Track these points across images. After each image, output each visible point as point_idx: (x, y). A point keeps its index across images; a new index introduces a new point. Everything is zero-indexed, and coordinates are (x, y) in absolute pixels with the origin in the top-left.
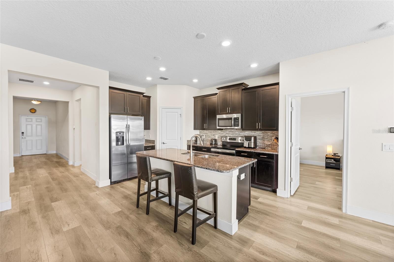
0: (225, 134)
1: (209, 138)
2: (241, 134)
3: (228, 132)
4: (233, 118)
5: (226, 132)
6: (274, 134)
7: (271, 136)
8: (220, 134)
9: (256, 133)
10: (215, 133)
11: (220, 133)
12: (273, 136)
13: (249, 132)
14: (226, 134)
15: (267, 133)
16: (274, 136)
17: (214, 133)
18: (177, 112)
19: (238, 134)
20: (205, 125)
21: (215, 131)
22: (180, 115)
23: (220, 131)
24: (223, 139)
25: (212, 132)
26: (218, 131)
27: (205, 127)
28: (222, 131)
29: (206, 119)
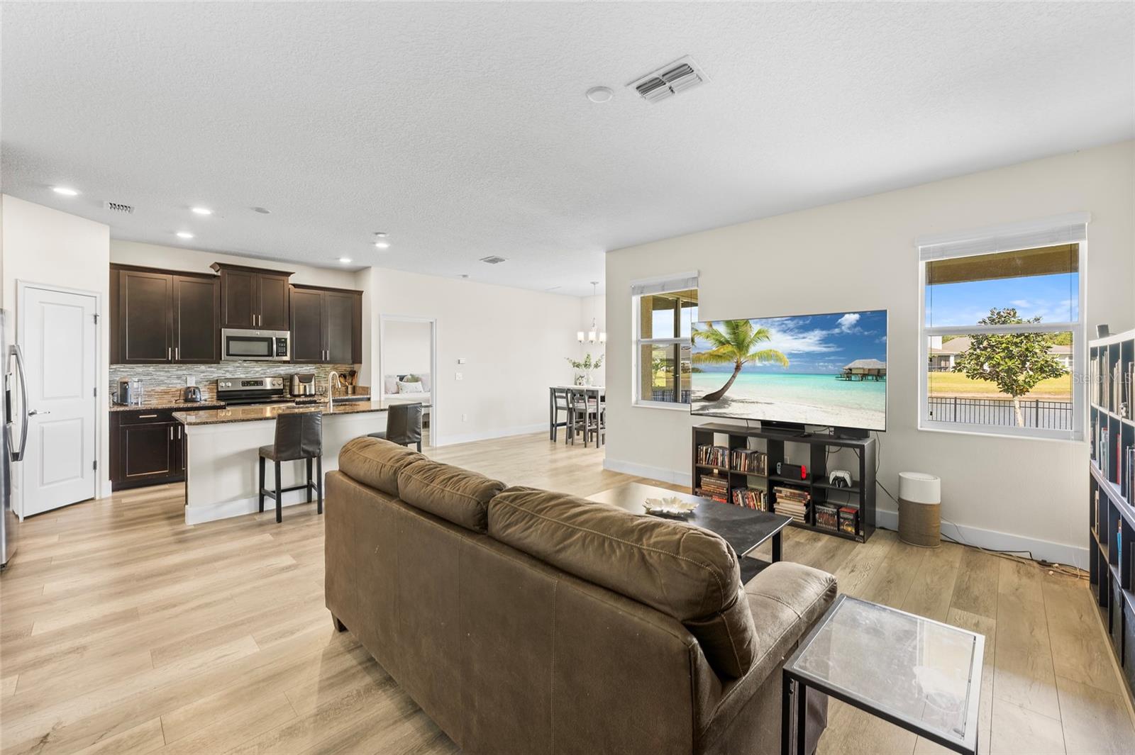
1: (159, 385)
2: (268, 371)
3: (230, 369)
4: (274, 339)
5: (225, 369)
6: (337, 369)
8: (203, 375)
9: (303, 369)
10: (185, 372)
11: (203, 373)
13: (287, 368)
14: (223, 372)
15: (324, 367)
17: (180, 373)
18: (82, 307)
19: (262, 372)
20: (173, 351)
21: (184, 367)
22: (93, 317)
23: (203, 367)
24: (223, 386)
25: (174, 370)
26: (199, 365)
27: (173, 356)
28: (211, 367)
29: (176, 335)
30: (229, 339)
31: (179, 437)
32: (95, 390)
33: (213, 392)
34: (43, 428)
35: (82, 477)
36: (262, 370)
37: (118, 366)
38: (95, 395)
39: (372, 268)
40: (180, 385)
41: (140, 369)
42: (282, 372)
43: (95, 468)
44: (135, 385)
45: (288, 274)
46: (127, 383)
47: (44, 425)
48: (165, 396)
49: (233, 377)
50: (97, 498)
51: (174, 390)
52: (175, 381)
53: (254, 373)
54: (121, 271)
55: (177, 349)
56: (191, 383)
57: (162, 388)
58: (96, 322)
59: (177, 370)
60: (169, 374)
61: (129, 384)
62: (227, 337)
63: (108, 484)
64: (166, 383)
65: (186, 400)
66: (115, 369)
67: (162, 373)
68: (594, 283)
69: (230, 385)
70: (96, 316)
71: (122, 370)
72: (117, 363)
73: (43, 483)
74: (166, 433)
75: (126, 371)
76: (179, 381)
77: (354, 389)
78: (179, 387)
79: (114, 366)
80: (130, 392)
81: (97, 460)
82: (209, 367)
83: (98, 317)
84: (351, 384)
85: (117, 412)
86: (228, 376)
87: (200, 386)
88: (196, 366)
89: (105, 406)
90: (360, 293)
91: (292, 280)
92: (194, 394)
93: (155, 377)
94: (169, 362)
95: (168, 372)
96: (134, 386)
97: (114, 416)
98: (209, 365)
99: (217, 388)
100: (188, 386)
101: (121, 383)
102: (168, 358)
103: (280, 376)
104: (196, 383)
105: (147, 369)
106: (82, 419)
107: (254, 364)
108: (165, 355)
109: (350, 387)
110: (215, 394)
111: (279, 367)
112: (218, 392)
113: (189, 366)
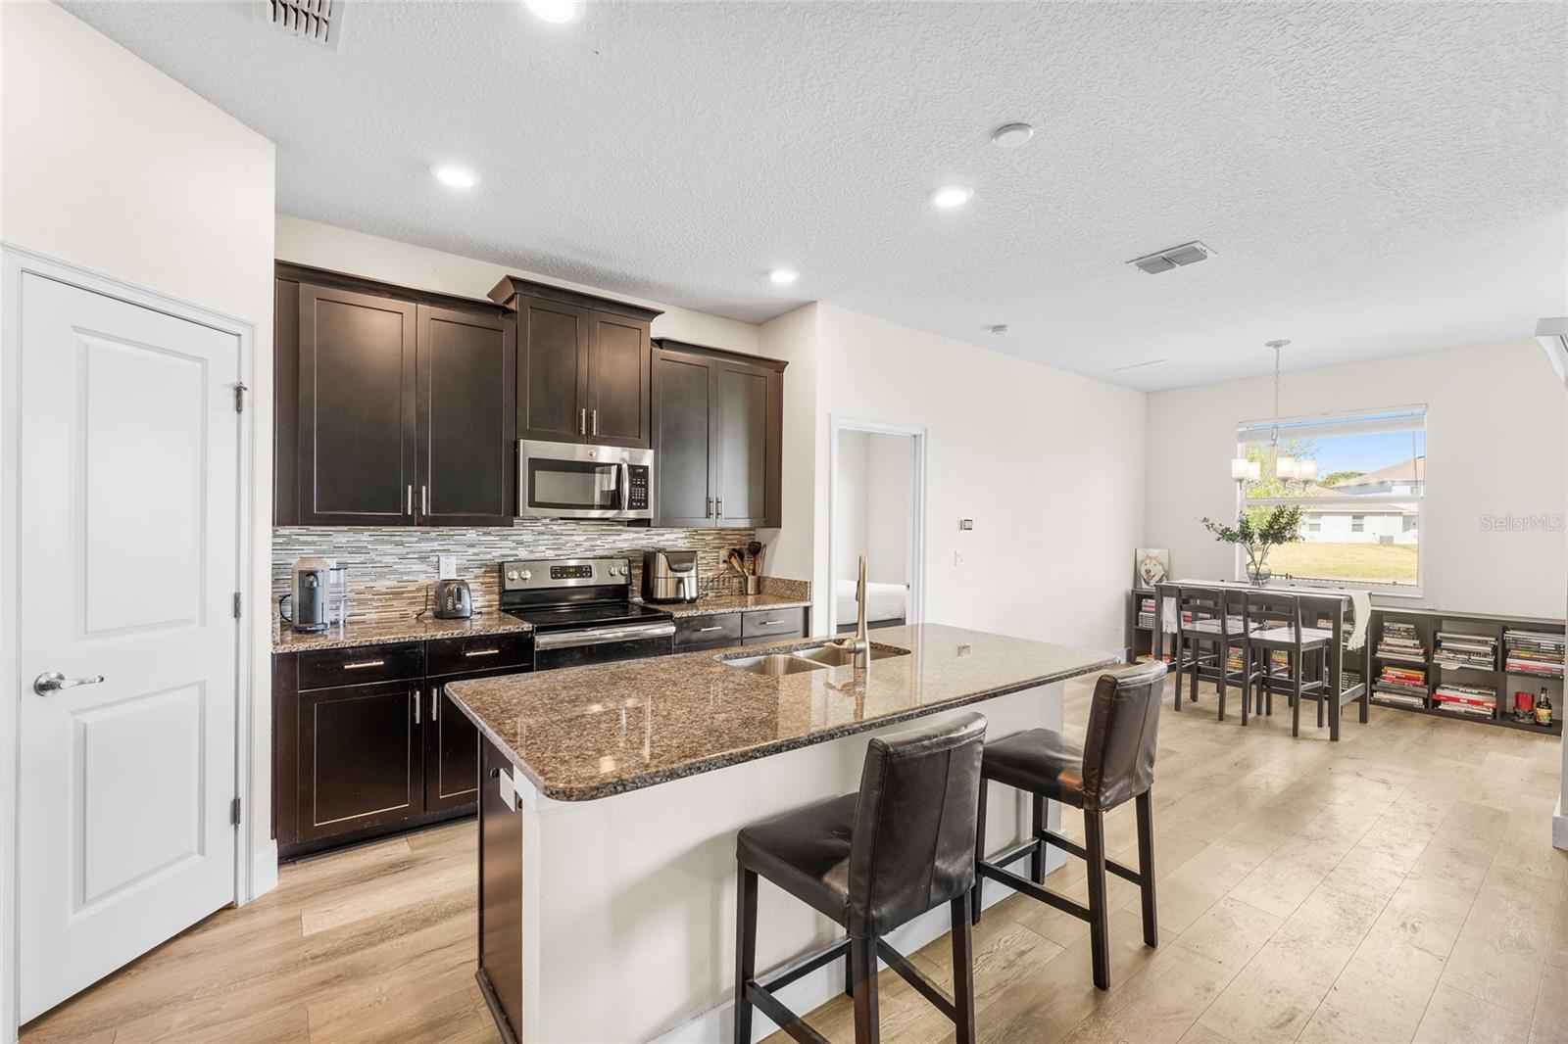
0: (511, 549)
1: (382, 576)
2: (599, 542)
3: (525, 538)
4: (626, 466)
5: (520, 538)
6: (724, 539)
7: (714, 548)
8: (471, 551)
9: (665, 538)
10: (435, 545)
11: (472, 546)
12: (720, 548)
13: (635, 536)
14: (513, 544)
15: (703, 534)
16: (723, 547)
17: (426, 546)
19: (587, 544)
20: (417, 494)
21: (434, 532)
22: (232, 394)
23: (472, 534)
24: (516, 579)
25: (414, 538)
26: (462, 530)
27: (417, 507)
28: (489, 534)
29: (423, 454)
30: (536, 464)
31: (434, 719)
32: (237, 598)
33: (491, 593)
34: (85, 725)
35: (202, 851)
36: (588, 539)
37: (295, 530)
38: (237, 614)
39: (820, 307)
40: (422, 576)
41: (342, 536)
42: (625, 546)
43: (235, 818)
44: (333, 577)
45: (653, 314)
46: (313, 573)
47: (82, 718)
48: (395, 603)
49: (532, 557)
50: (242, 902)
51: (412, 587)
52: (416, 567)
53: (572, 547)
54: (303, 286)
55: (424, 488)
56: (449, 570)
57: (388, 583)
58: (239, 408)
59: (420, 541)
60: (401, 550)
61: (320, 575)
62: (530, 459)
63: (268, 850)
64: (396, 572)
65: (442, 615)
66: (288, 536)
67: (388, 548)
68: (1277, 345)
69: (528, 575)
70: (239, 390)
71: (302, 538)
72: (293, 521)
73: (84, 902)
74: (402, 706)
75: (313, 543)
76: (423, 567)
77: (759, 582)
78: (423, 580)
79: (285, 531)
80: (323, 597)
81: (242, 795)
82: (485, 534)
83: (245, 394)
84: (754, 573)
85: (291, 657)
86: (523, 554)
87: (468, 577)
88: (457, 530)
89: (262, 640)
90: (779, 366)
91: (658, 329)
92: (459, 599)
93: (373, 555)
94: (407, 521)
95: (402, 544)
96: (329, 582)
97: (284, 664)
98: (485, 529)
99: (502, 584)
100: (444, 576)
101: (300, 572)
102: (406, 509)
103: (622, 555)
104: (458, 570)
105: (359, 536)
106: (202, 686)
107: (572, 526)
108: (397, 502)
109: (751, 579)
110: (497, 597)
111: (619, 533)
112: (503, 592)
113: (445, 530)
